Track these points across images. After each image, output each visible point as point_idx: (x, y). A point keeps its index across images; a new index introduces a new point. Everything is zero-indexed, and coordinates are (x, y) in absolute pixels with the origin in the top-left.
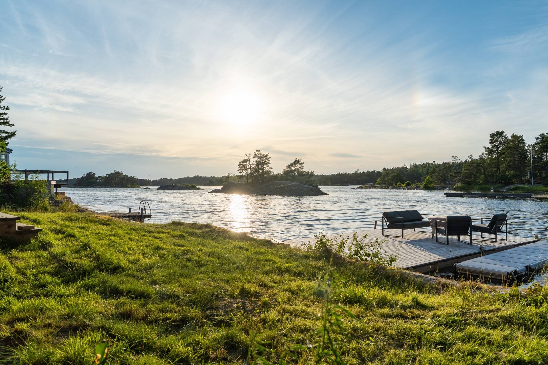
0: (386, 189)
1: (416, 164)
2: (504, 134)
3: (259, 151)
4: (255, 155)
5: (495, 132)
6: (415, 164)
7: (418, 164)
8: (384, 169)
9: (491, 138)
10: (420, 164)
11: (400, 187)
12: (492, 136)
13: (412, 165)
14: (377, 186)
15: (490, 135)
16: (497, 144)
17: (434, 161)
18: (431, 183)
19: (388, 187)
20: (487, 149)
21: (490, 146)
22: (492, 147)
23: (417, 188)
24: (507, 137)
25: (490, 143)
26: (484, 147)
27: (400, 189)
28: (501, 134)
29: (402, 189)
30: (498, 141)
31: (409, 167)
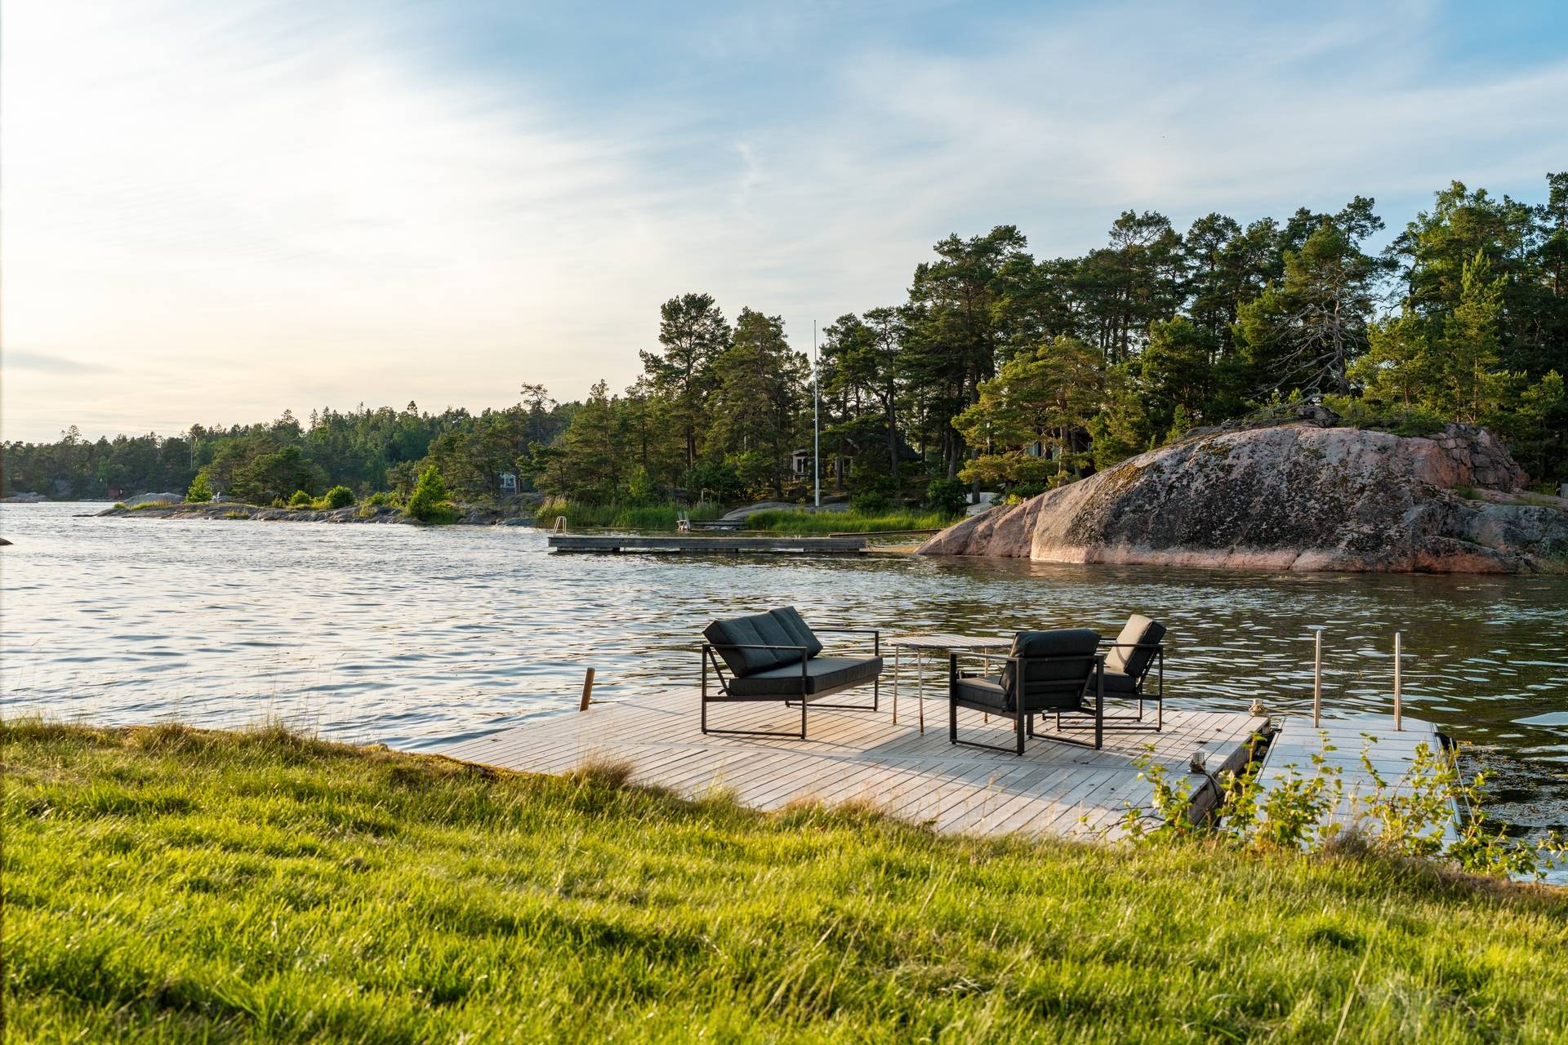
0: (246, 518)
1: (335, 415)
2: (713, 307)
5: (682, 297)
6: (331, 412)
7: (343, 412)
8: (197, 430)
9: (665, 322)
10: (355, 411)
11: (305, 509)
12: (671, 311)
13: (320, 415)
14: (201, 507)
15: (663, 307)
16: (685, 343)
17: (413, 404)
18: (439, 495)
19: (252, 511)
20: (653, 363)
21: (661, 351)
22: (671, 357)
23: (383, 513)
24: (722, 319)
25: (663, 339)
26: (643, 355)
27: (306, 519)
28: (698, 305)
29: (316, 520)
30: (690, 334)
31: (306, 426)
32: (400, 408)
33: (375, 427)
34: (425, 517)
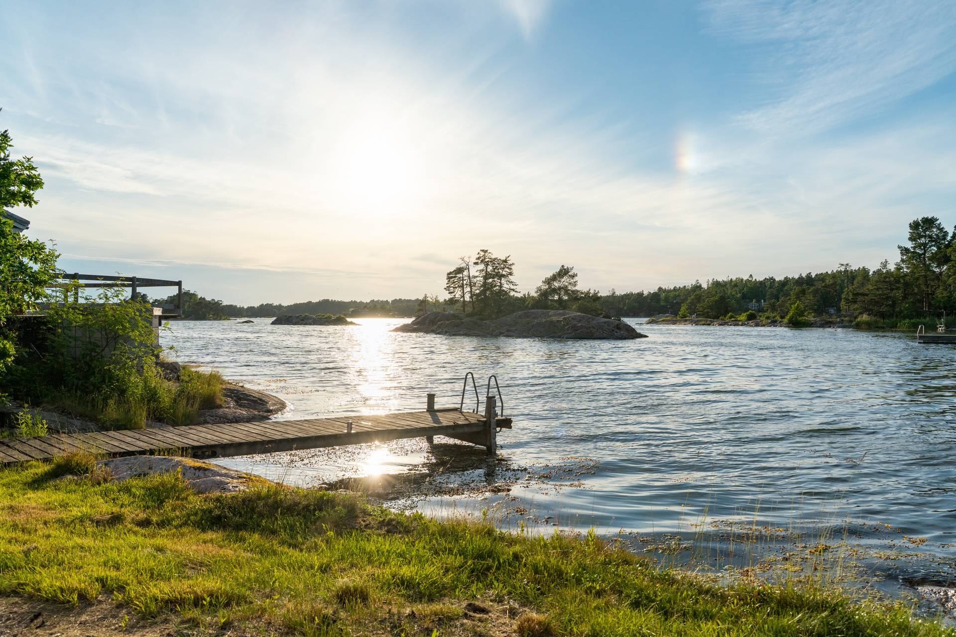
1: (717, 281)
2: (938, 222)
3: (485, 251)
4: (479, 258)
5: (920, 219)
6: (715, 280)
7: (720, 280)
8: (660, 289)
9: (911, 231)
10: (725, 280)
11: (735, 320)
12: (915, 226)
13: (711, 281)
14: (689, 320)
15: (910, 224)
16: (923, 240)
17: (751, 276)
19: (712, 322)
20: (905, 251)
21: (909, 245)
22: (914, 248)
24: (943, 228)
25: (910, 239)
26: (899, 247)
27: (738, 325)
28: (929, 222)
29: (742, 325)
30: (925, 237)
31: (705, 286)
32: (745, 278)
33: (736, 285)
34: (796, 324)
